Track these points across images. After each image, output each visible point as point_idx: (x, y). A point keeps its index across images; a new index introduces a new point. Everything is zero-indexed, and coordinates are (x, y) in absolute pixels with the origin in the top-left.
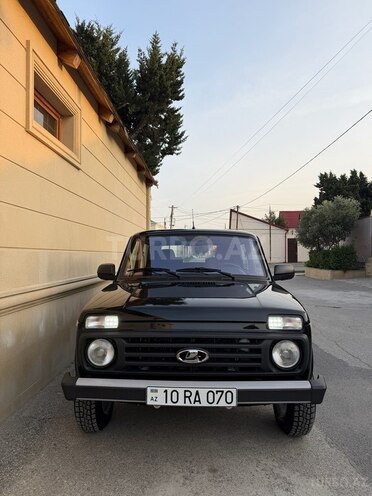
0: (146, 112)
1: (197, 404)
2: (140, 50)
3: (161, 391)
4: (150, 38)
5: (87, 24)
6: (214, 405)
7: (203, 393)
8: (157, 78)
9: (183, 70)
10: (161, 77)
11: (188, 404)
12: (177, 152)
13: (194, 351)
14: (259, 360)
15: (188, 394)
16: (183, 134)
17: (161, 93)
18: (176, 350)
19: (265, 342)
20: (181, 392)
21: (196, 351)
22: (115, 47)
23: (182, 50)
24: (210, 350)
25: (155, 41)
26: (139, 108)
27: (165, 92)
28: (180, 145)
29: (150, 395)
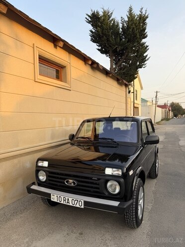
0: (127, 48)
1: (68, 204)
2: (122, 18)
3: (56, 195)
4: (128, 9)
5: (96, 12)
6: (75, 205)
7: (70, 200)
8: (131, 30)
9: (147, 21)
10: (133, 28)
11: (65, 203)
12: (144, 66)
13: (71, 181)
14: (98, 188)
15: (65, 199)
16: (146, 56)
17: (134, 37)
18: (65, 179)
19: (101, 180)
20: (62, 197)
21: (72, 181)
22: (111, 19)
23: (146, 11)
24: (78, 181)
25: (131, 10)
26: (122, 48)
27: (135, 36)
28: (146, 62)
29: (52, 197)
